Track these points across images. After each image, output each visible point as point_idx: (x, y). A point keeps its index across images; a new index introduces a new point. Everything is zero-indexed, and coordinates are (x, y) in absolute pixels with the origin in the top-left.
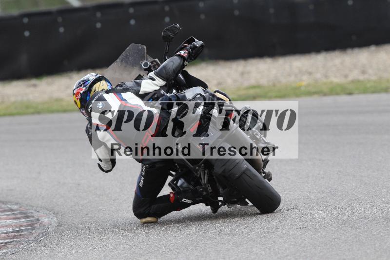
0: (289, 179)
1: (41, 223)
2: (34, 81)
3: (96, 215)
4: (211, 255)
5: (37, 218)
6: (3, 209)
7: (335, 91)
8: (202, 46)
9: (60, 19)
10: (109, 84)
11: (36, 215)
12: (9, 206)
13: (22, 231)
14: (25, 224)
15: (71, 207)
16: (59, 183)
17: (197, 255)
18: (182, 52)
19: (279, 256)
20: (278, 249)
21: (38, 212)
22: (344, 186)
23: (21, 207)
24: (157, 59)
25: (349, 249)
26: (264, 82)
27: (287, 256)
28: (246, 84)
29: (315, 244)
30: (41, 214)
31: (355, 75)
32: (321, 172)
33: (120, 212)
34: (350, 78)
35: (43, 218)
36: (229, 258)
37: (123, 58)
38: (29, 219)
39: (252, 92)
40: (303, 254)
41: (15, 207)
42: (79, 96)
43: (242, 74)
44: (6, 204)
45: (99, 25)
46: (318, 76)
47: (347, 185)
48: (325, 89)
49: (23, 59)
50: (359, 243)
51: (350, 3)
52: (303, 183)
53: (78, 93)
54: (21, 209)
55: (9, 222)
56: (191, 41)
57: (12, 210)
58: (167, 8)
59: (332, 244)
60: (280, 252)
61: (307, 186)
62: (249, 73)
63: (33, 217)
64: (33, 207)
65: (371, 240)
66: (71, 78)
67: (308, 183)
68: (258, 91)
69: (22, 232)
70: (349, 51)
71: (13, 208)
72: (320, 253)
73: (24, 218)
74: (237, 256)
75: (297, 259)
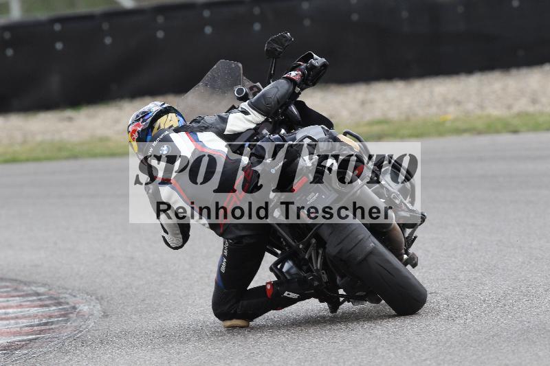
0: (429, 251)
1: (78, 312)
2: (69, 113)
3: (157, 302)
4: (318, 358)
5: (73, 305)
6: (25, 293)
7: (493, 127)
8: (324, 65)
9: (105, 26)
10: (181, 119)
11: (72, 301)
12: (34, 288)
13: (52, 323)
14: (56, 314)
15: (121, 290)
16: (105, 256)
17: (298, 358)
18: (293, 74)
19: (414, 360)
20: (413, 350)
21: (75, 296)
22: (506, 261)
23: (50, 290)
24: (258, 84)
25: (513, 351)
26: (393, 114)
27: (426, 360)
28: (368, 117)
29: (465, 343)
30: (78, 299)
31: (522, 105)
32: (475, 243)
33: (189, 297)
34: (516, 110)
35: (82, 305)
36: (344, 362)
37: (208, 81)
38: (61, 307)
39: (376, 129)
40: (449, 357)
41: (41, 290)
42: (136, 136)
43: (363, 103)
44: (29, 286)
45: (160, 34)
46: (470, 106)
47: (511, 260)
48: (480, 125)
49: (54, 82)
50: (527, 342)
51: (516, 4)
52: (449, 257)
53: (134, 131)
54: (51, 292)
55: (34, 311)
56: (308, 58)
57: (38, 294)
58: (257, 11)
59: (490, 344)
60: (416, 354)
61: (454, 261)
62: (372, 102)
63: (68, 304)
64: (67, 289)
65: (545, 338)
66: (121, 109)
67: (456, 258)
68: (385, 127)
69: (52, 325)
70: (514, 72)
71: (39, 291)
72: (473, 355)
73: (55, 306)
74: (356, 359)
75: (440, 364)
